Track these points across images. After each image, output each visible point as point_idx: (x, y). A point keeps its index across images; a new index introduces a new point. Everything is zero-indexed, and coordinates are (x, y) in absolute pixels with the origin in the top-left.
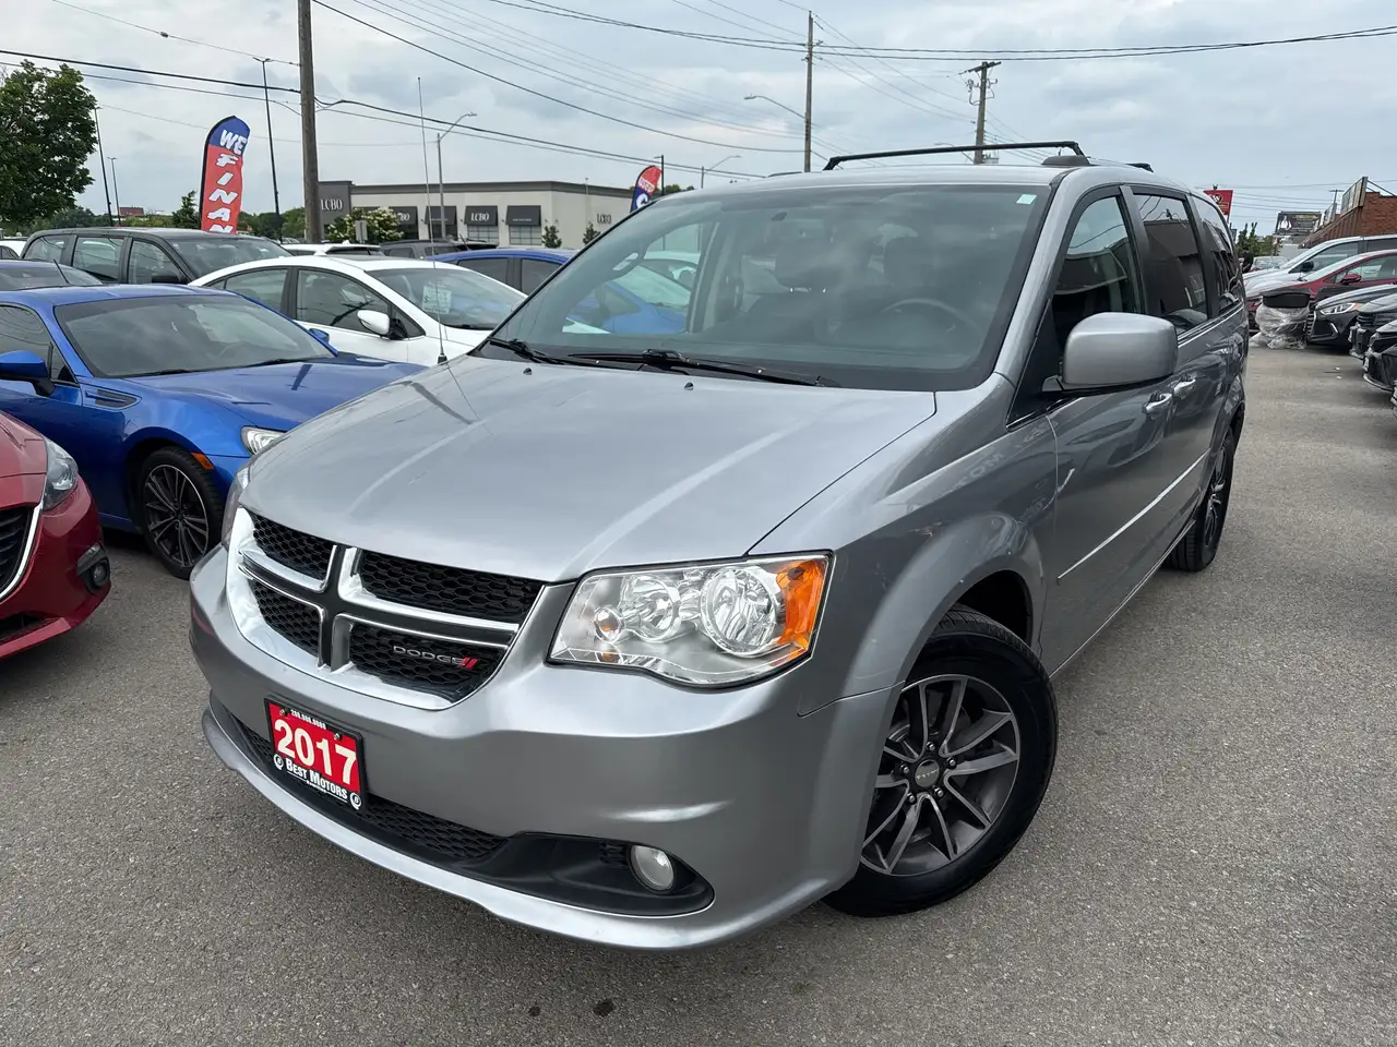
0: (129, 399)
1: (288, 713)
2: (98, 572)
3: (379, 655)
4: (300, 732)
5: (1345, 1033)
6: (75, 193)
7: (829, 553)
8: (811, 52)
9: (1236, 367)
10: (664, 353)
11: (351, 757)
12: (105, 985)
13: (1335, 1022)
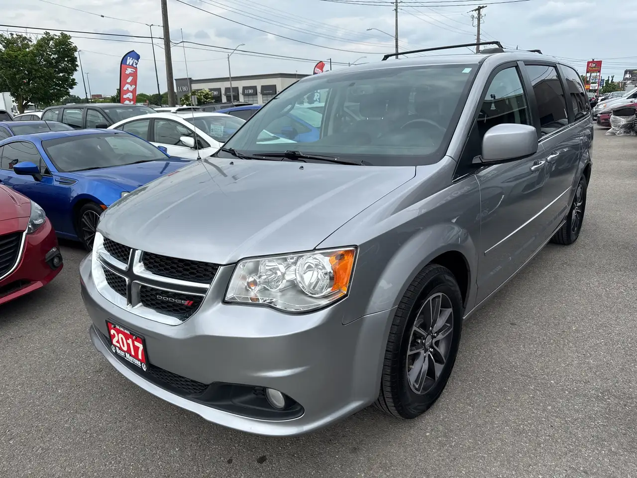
0: (73, 181)
1: (115, 327)
2: (56, 260)
3: (152, 299)
4: (121, 335)
5: (619, 471)
6: (69, 89)
7: (356, 247)
8: (397, 6)
9: (587, 146)
10: (294, 152)
11: (141, 346)
12: (40, 449)
13: (614, 466)
